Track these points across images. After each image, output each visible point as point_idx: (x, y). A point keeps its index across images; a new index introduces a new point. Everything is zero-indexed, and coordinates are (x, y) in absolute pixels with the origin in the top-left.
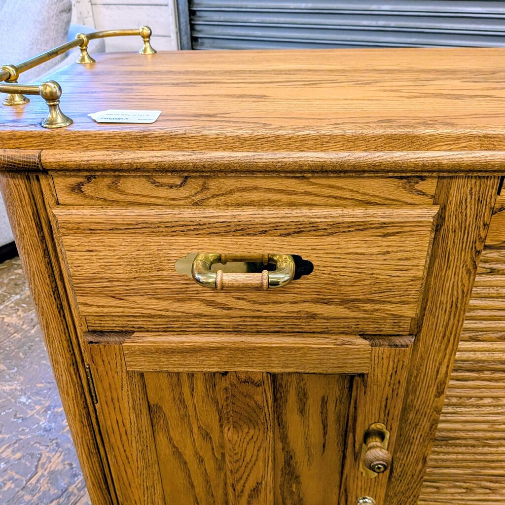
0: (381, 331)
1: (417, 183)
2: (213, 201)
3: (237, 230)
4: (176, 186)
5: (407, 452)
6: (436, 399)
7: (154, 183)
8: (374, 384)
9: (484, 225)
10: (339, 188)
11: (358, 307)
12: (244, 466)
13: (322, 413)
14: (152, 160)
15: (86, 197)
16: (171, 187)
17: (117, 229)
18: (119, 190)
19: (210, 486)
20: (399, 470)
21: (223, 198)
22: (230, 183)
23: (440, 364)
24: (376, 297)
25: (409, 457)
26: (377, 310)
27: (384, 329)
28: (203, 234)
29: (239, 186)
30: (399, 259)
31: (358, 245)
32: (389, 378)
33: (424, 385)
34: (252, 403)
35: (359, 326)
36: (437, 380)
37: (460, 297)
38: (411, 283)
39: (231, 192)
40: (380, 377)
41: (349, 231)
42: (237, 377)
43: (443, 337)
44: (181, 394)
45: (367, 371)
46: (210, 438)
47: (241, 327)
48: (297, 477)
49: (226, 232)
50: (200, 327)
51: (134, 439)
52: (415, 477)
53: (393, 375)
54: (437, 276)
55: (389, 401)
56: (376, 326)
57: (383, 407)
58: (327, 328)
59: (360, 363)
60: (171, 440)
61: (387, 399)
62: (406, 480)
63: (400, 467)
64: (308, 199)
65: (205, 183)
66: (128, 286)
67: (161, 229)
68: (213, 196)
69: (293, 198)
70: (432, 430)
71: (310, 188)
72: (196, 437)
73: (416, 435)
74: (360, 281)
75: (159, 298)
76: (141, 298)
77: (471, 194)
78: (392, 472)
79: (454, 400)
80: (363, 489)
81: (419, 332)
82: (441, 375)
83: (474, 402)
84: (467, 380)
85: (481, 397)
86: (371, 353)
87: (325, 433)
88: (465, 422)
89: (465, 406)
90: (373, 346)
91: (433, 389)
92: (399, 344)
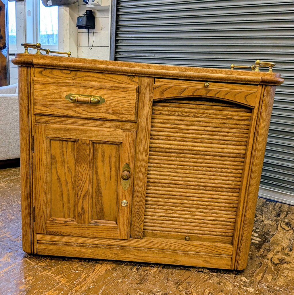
0: (127, 128)
1: (133, 78)
2: (78, 79)
3: (83, 87)
4: (68, 74)
6: (146, 157)
7: (62, 72)
8: (124, 147)
9: (152, 93)
10: (113, 78)
11: (118, 116)
12: (82, 183)
13: (109, 162)
14: (62, 63)
15: (43, 75)
16: (67, 74)
17: (50, 84)
18: (52, 74)
19: (69, 198)
20: (137, 191)
21: (81, 78)
22: (83, 74)
23: (145, 142)
24: (123, 112)
25: (139, 184)
26: (123, 117)
28: (74, 87)
29: (85, 75)
30: (129, 100)
31: (117, 94)
32: (129, 144)
33: (141, 151)
34: (86, 153)
35: (120, 126)
36: (145, 149)
37: (148, 117)
38: (132, 108)
39: (83, 77)
40: (126, 144)
41: (114, 89)
42: (81, 141)
43: (145, 132)
44: (63, 151)
45: (122, 141)
46: (71, 172)
47: (84, 124)
48: (101, 193)
49: (81, 87)
50: (71, 123)
51: (44, 168)
52: (142, 194)
54: (141, 109)
55: (129, 154)
56: (125, 126)
57: (128, 156)
58: (110, 126)
59: (120, 138)
60: (57, 172)
62: (139, 196)
63: (137, 189)
64: (104, 80)
65: (76, 73)
66: (51, 103)
67: (62, 85)
68: (79, 77)
69: (100, 80)
70: (146, 171)
71: (105, 77)
72: (66, 171)
73: (141, 174)
74: (118, 106)
75: (59, 108)
76: (54, 108)
77: (147, 83)
78: (134, 191)
79: (155, 165)
80: (123, 196)
81: (138, 129)
82: (146, 147)
83: (162, 165)
84: (158, 156)
85: (164, 164)
86: (123, 134)
87: (111, 171)
88: (160, 175)
89: (159, 167)
90: (123, 131)
91: (144, 153)
92: (131, 131)
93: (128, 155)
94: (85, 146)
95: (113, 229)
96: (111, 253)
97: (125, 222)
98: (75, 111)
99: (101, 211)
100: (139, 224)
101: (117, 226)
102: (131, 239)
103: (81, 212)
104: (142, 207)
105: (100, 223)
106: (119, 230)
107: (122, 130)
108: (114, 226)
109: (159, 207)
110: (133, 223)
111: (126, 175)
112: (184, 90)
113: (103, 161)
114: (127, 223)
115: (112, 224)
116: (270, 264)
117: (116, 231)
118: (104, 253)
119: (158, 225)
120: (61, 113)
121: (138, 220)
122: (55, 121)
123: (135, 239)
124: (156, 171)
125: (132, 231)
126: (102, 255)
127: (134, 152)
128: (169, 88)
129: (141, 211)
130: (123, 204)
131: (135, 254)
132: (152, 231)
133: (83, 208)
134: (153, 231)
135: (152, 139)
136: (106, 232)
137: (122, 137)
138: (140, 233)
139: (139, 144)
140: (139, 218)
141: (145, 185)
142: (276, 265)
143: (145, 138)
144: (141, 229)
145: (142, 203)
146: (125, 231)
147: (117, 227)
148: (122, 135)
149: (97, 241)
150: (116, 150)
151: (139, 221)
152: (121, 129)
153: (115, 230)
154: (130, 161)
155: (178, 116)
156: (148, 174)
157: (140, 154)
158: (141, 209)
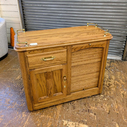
0: (63, 63)
1: (64, 47)
2: (44, 52)
3: (47, 54)
4: (40, 51)
7: (38, 51)
9: (71, 50)
11: (61, 61)
13: (58, 75)
15: (30, 53)
17: (34, 56)
18: (34, 52)
19: (45, 90)
24: (62, 59)
25: (69, 79)
28: (44, 55)
29: (47, 50)
30: (64, 55)
34: (50, 75)
41: (59, 53)
42: (48, 72)
44: (41, 76)
45: (63, 68)
46: (45, 82)
47: (48, 66)
48: (56, 85)
52: (70, 82)
54: (68, 56)
60: (39, 84)
64: (54, 50)
65: (43, 50)
70: (71, 76)
72: (43, 83)
75: (39, 64)
78: (67, 82)
81: (67, 63)
94: (50, 73)
95: (62, 95)
96: (61, 102)
98: (45, 63)
99: (57, 91)
105: (57, 94)
107: (62, 65)
109: (75, 83)
110: (68, 91)
112: (82, 47)
113: (56, 76)
115: (61, 93)
116: (107, 87)
118: (58, 102)
119: (75, 88)
123: (68, 95)
128: (77, 47)
130: (64, 87)
133: (50, 92)
138: (70, 93)
142: (108, 87)
149: (56, 100)
155: (80, 54)
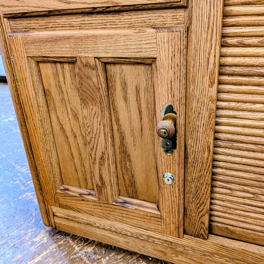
0: (165, 24)
5: (196, 139)
6: (210, 89)
8: (161, 68)
12: (93, 137)
13: (137, 100)
20: (192, 157)
23: (209, 54)
25: (198, 144)
27: (167, 22)
32: (170, 61)
33: (200, 76)
34: (92, 84)
35: (151, 21)
36: (209, 70)
40: (164, 60)
42: (81, 61)
43: (208, 28)
44: (59, 82)
45: (156, 56)
46: (78, 118)
47: (83, 26)
48: (129, 156)
50: (62, 27)
51: (36, 110)
52: (204, 164)
53: (173, 58)
55: (173, 84)
56: (161, 20)
57: (170, 89)
58: (131, 24)
59: (150, 48)
61: (171, 82)
62: (198, 166)
63: (193, 153)
70: (211, 119)
72: (70, 117)
73: (200, 124)
78: (188, 158)
79: (233, 104)
80: (166, 166)
81: (190, 24)
82: (211, 66)
83: (248, 106)
84: (240, 84)
85: (254, 103)
86: (156, 38)
87: (141, 119)
88: (244, 126)
89: (242, 110)
90: (157, 32)
91: (207, 79)
92: (174, 30)
93: (169, 86)
94: (89, 70)
95: (153, 217)
96: (155, 250)
97: (173, 211)
99: (133, 185)
100: (200, 215)
101: (159, 213)
102: (187, 236)
103: (99, 184)
104: (204, 187)
105: (132, 204)
106: (162, 221)
107: (154, 30)
108: (155, 214)
109: (241, 187)
110: (188, 212)
111: (164, 129)
113: (125, 99)
114: (176, 212)
115: (150, 209)
117: (158, 221)
118: (143, 247)
119: (238, 218)
120: (39, 7)
121: (198, 208)
122: (38, 25)
123: (193, 237)
124: (234, 117)
125: (187, 224)
126: (141, 249)
127: (181, 78)
129: (203, 194)
130: (166, 180)
131: (194, 259)
132: (226, 226)
133: (101, 178)
134: (228, 226)
135: (225, 46)
136: (142, 220)
137: (155, 45)
138: (202, 229)
139: (194, 60)
140: (199, 205)
141: (209, 147)
143: (208, 45)
144: (204, 224)
145: (205, 180)
146: (174, 225)
147: (159, 215)
148: (155, 41)
149: (132, 228)
150: (148, 76)
151: (200, 209)
152: (153, 28)
153: (156, 219)
154: (176, 97)
156: (217, 124)
157: (196, 81)
158: (202, 190)
